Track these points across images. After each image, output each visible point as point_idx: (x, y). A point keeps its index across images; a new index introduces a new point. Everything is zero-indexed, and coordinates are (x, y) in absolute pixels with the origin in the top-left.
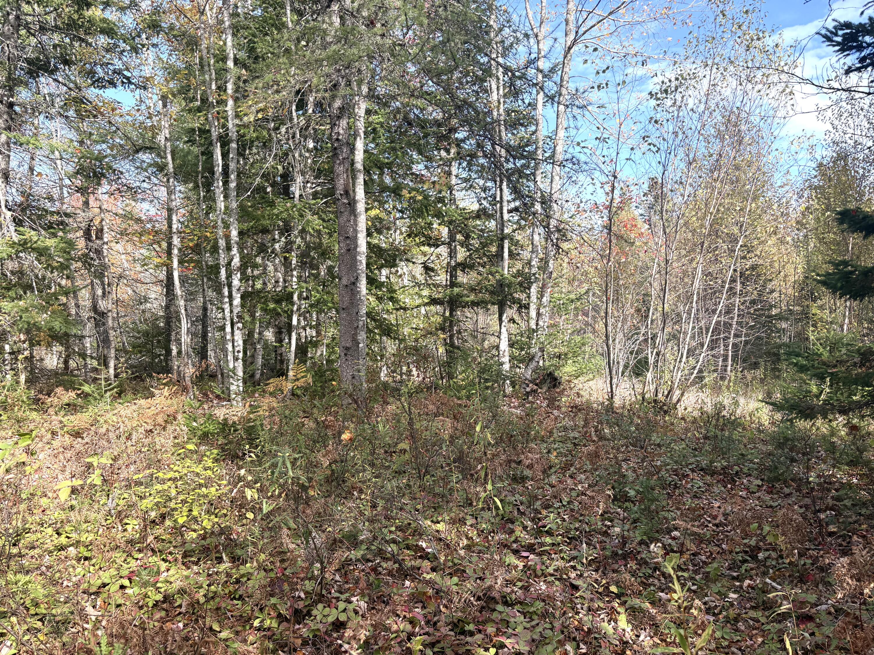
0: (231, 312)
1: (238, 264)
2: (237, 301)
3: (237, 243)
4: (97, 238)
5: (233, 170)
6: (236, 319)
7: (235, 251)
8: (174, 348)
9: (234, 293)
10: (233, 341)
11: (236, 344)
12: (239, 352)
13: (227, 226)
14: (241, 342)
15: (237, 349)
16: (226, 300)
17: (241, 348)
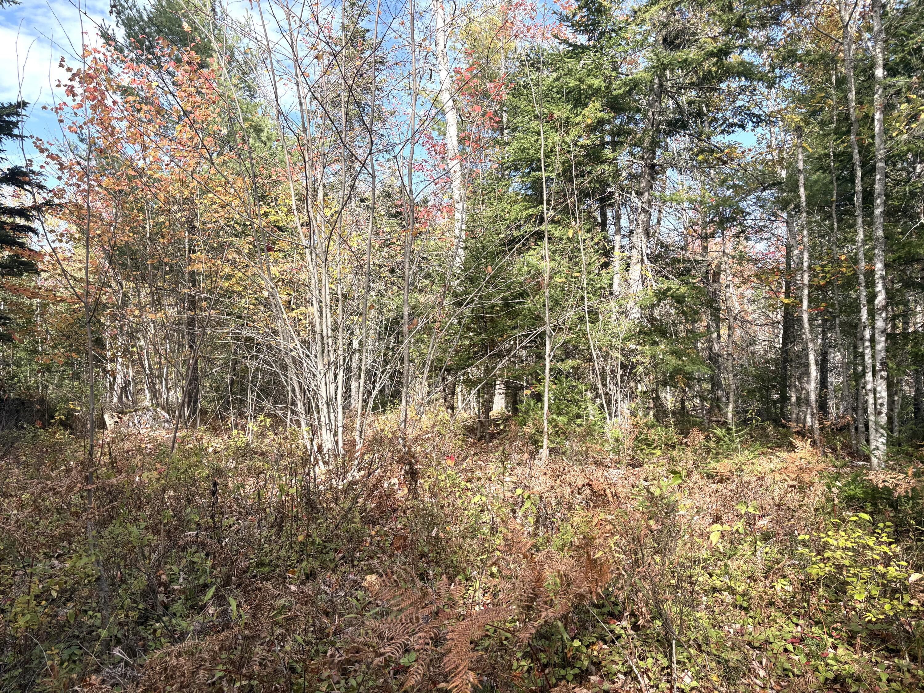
0: (873, 357)
1: (883, 303)
2: (881, 345)
3: (883, 278)
4: (714, 281)
5: (880, 193)
6: (878, 367)
7: (879, 287)
8: (793, 394)
9: (876, 335)
10: (875, 391)
11: (878, 395)
12: (882, 405)
13: (870, 258)
14: (885, 394)
15: (879, 401)
16: (867, 344)
17: (885, 401)
